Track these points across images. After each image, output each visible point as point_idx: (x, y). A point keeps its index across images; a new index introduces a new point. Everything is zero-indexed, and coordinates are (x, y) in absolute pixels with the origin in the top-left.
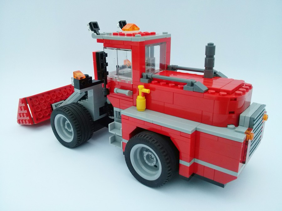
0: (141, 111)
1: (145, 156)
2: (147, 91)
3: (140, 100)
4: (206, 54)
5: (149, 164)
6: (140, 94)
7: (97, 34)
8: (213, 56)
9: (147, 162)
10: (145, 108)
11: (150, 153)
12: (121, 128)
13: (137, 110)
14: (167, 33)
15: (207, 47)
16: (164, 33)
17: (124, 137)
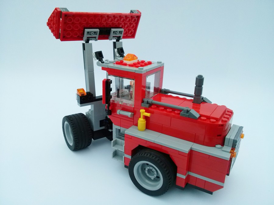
0: (142, 131)
1: (147, 170)
2: (148, 115)
3: (141, 122)
4: (196, 84)
5: (150, 176)
6: (142, 116)
7: (102, 63)
8: (202, 86)
9: (148, 175)
10: (145, 128)
11: (151, 168)
12: (124, 145)
13: (138, 129)
14: (161, 63)
15: (197, 79)
16: (158, 63)
17: (126, 152)
